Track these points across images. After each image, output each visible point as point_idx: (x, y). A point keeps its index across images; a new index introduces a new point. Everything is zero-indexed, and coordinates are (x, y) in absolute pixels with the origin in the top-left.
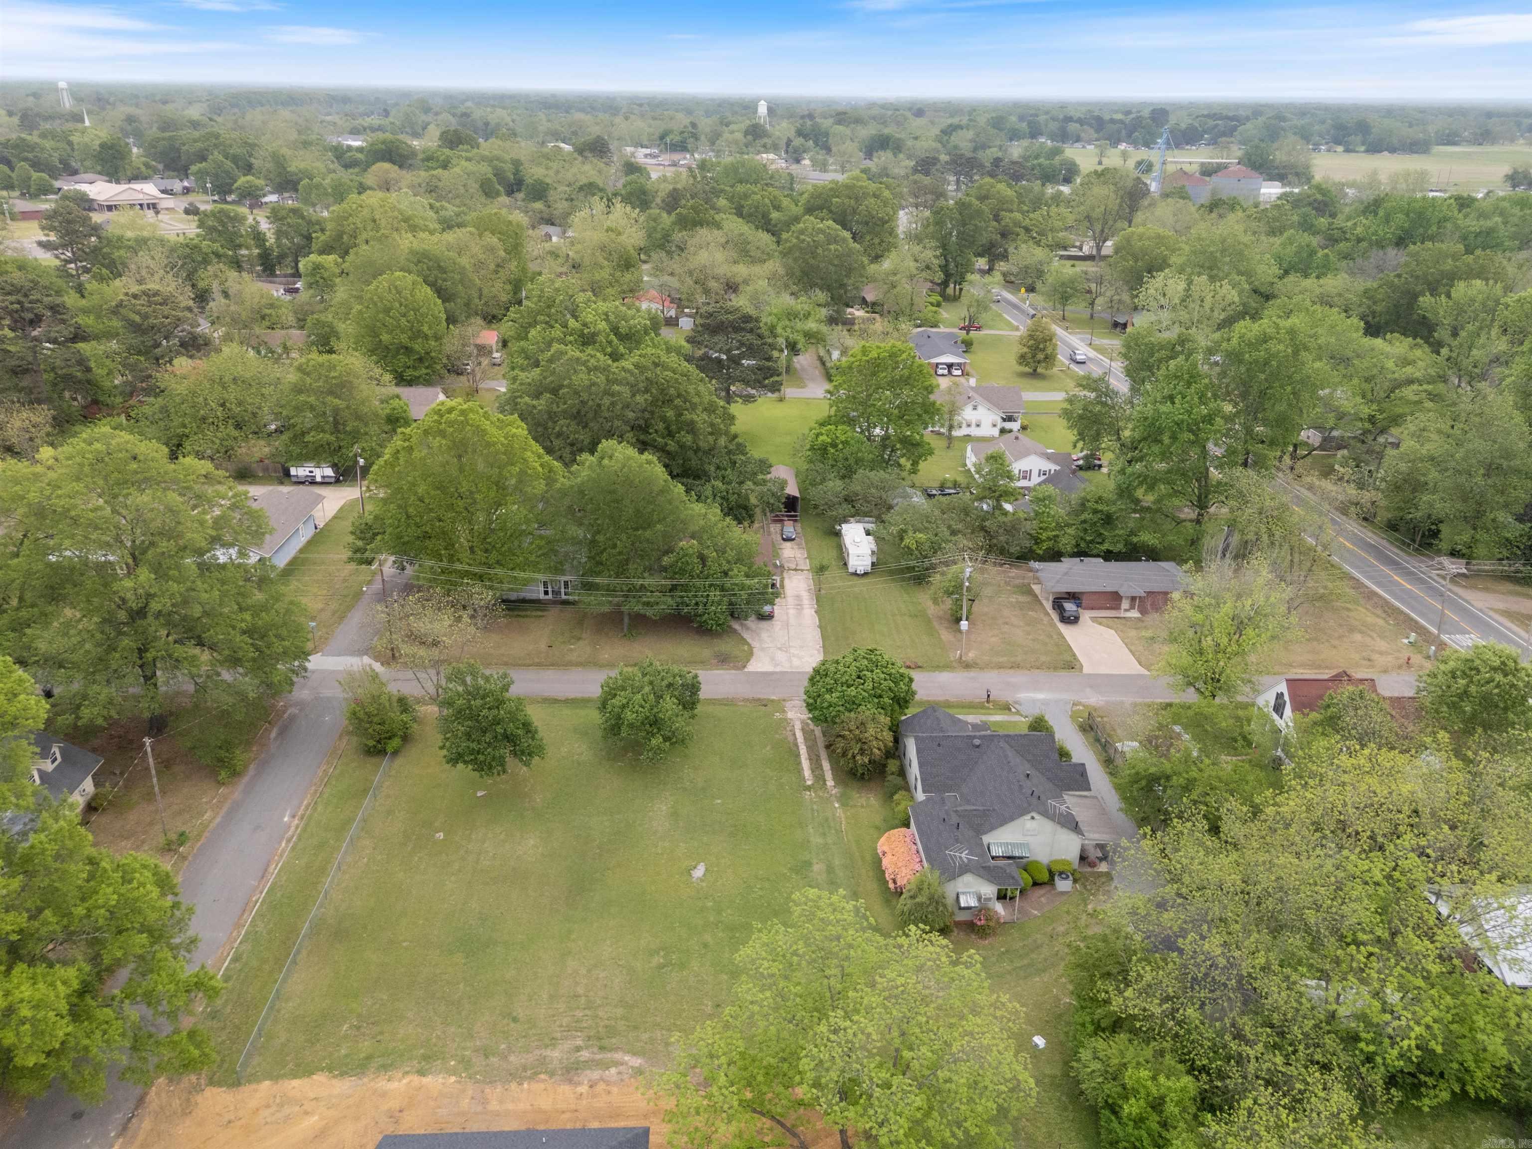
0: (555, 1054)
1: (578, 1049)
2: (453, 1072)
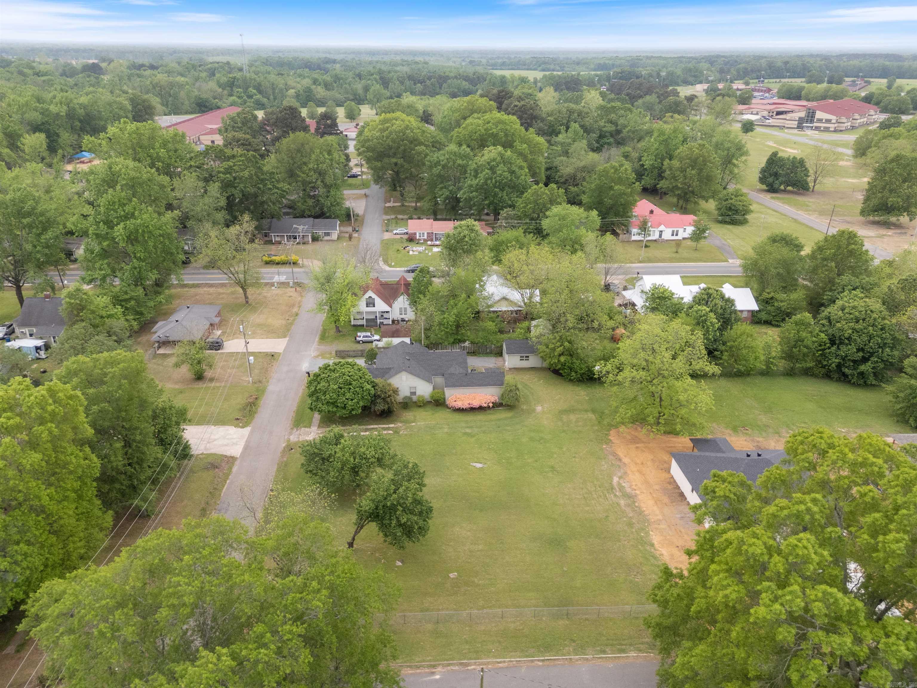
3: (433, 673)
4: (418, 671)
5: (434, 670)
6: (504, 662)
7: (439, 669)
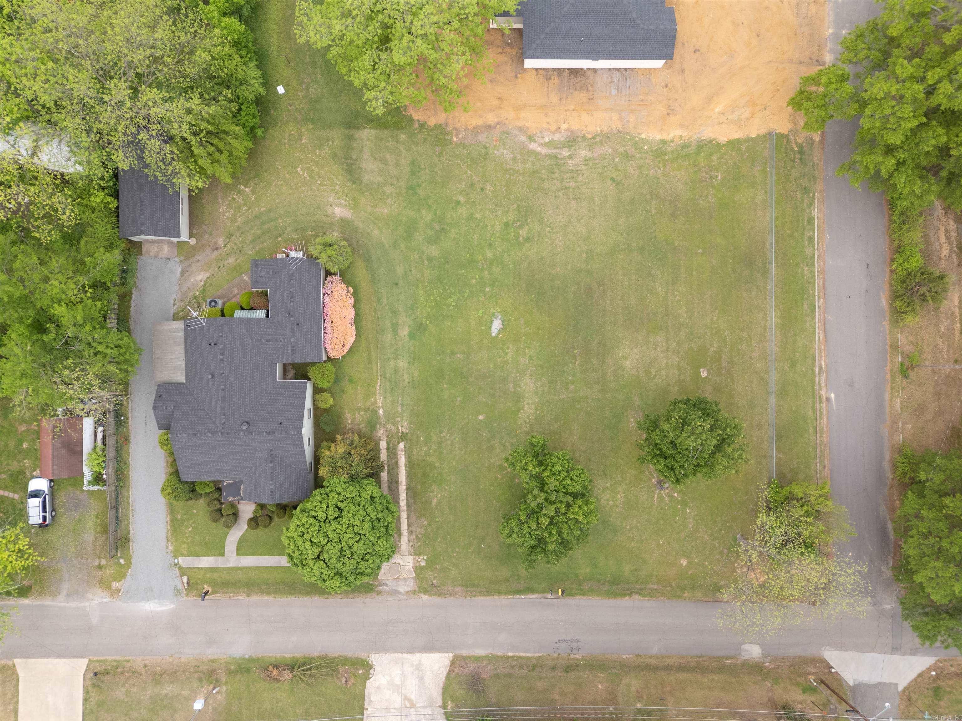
0: (584, 153)
1: (570, 157)
2: (644, 141)
3: (828, 399)
4: (825, 412)
5: (824, 398)
6: (818, 333)
7: (823, 393)
